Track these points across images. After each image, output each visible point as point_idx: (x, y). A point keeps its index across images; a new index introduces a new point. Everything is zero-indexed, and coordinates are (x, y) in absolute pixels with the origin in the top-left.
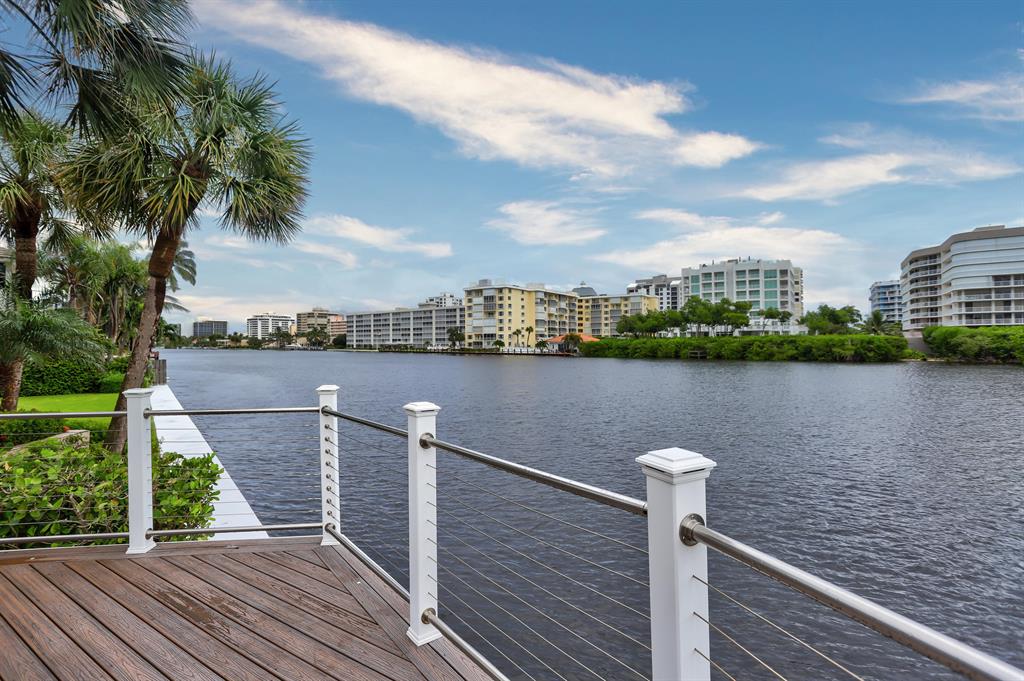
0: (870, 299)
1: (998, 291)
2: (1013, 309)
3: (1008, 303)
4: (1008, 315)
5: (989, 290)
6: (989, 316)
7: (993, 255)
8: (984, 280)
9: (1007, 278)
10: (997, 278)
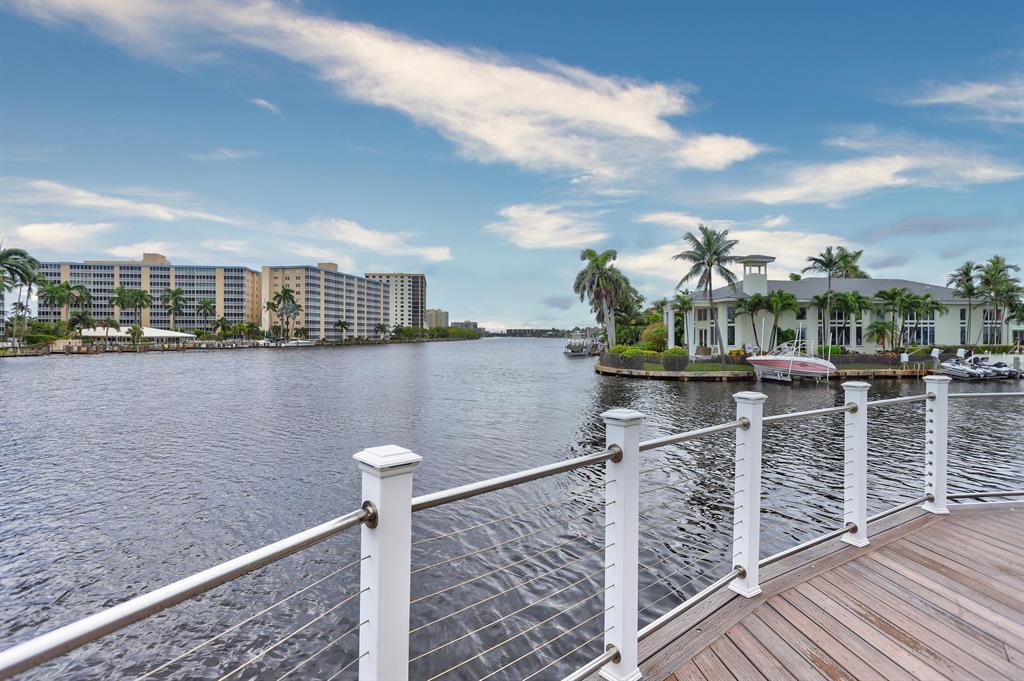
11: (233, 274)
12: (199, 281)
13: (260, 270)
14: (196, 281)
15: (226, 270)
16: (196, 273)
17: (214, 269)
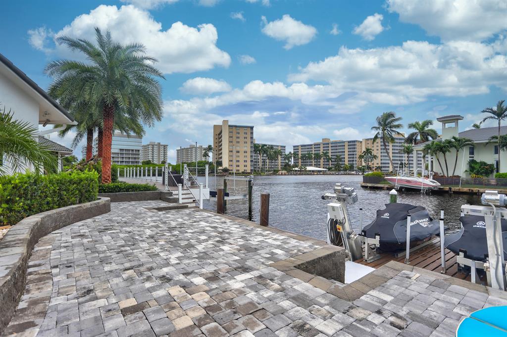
0: (82, 152)
1: (121, 154)
2: (124, 160)
3: (123, 158)
4: (123, 162)
5: (118, 153)
6: (118, 162)
7: (120, 142)
8: (117, 150)
9: (123, 150)
10: (121, 150)
11: (351, 144)
12: (339, 148)
13: (361, 140)
14: (338, 148)
15: (349, 142)
16: (338, 145)
17: (344, 142)
